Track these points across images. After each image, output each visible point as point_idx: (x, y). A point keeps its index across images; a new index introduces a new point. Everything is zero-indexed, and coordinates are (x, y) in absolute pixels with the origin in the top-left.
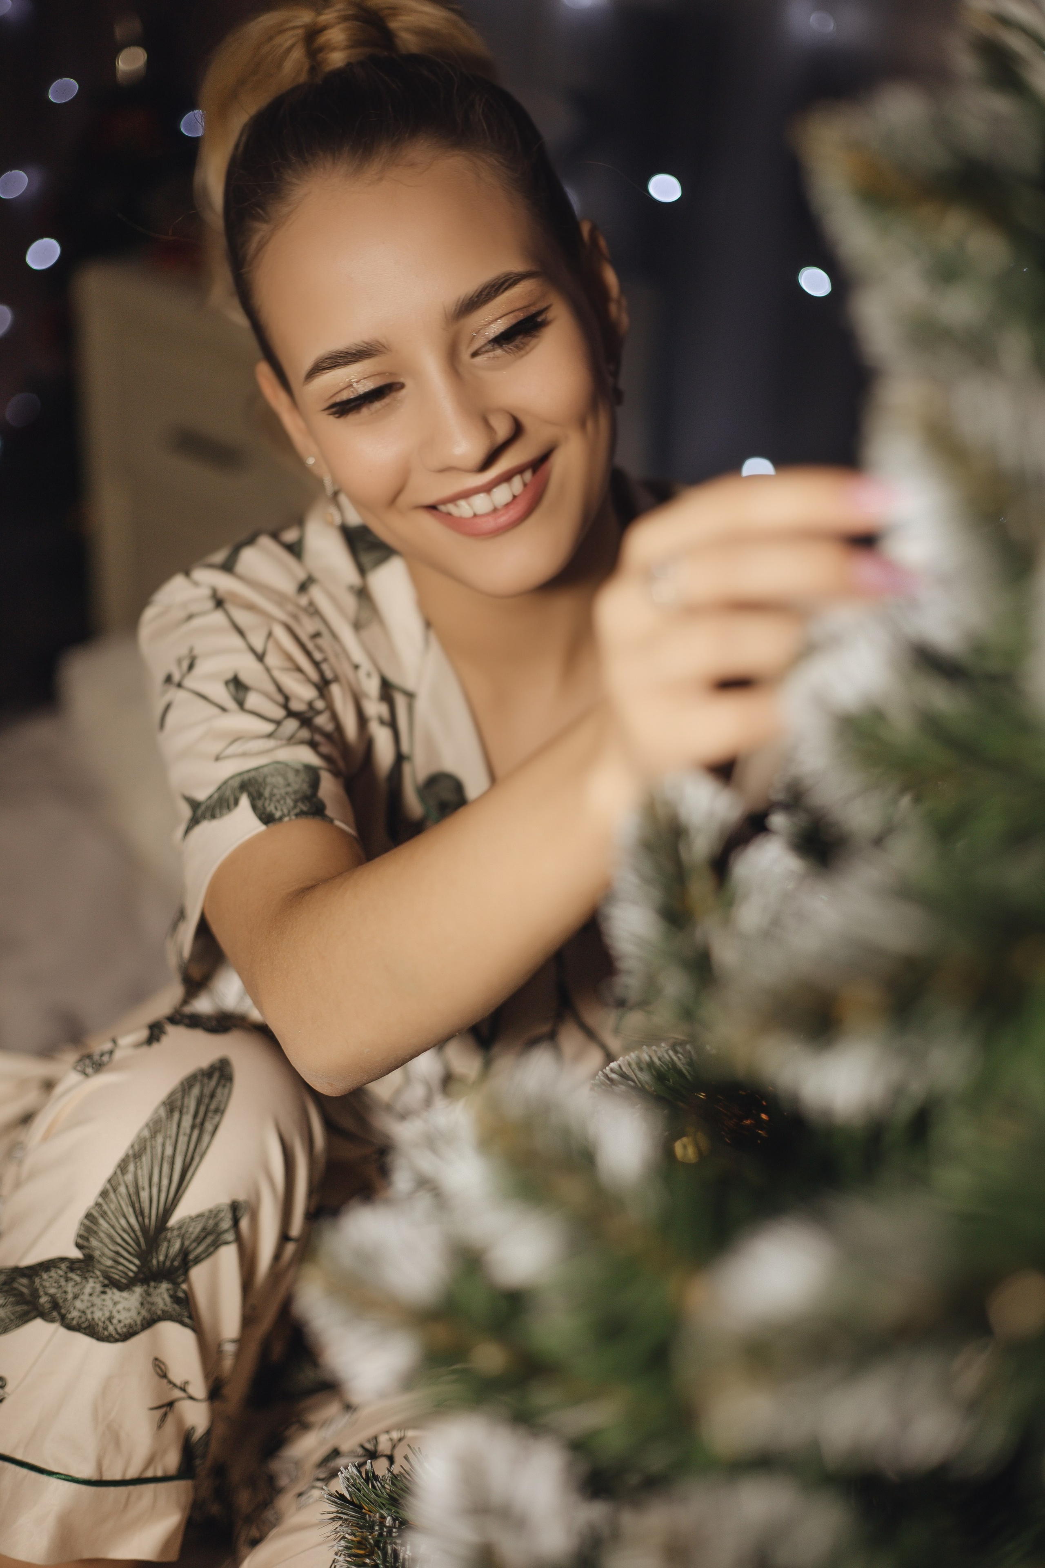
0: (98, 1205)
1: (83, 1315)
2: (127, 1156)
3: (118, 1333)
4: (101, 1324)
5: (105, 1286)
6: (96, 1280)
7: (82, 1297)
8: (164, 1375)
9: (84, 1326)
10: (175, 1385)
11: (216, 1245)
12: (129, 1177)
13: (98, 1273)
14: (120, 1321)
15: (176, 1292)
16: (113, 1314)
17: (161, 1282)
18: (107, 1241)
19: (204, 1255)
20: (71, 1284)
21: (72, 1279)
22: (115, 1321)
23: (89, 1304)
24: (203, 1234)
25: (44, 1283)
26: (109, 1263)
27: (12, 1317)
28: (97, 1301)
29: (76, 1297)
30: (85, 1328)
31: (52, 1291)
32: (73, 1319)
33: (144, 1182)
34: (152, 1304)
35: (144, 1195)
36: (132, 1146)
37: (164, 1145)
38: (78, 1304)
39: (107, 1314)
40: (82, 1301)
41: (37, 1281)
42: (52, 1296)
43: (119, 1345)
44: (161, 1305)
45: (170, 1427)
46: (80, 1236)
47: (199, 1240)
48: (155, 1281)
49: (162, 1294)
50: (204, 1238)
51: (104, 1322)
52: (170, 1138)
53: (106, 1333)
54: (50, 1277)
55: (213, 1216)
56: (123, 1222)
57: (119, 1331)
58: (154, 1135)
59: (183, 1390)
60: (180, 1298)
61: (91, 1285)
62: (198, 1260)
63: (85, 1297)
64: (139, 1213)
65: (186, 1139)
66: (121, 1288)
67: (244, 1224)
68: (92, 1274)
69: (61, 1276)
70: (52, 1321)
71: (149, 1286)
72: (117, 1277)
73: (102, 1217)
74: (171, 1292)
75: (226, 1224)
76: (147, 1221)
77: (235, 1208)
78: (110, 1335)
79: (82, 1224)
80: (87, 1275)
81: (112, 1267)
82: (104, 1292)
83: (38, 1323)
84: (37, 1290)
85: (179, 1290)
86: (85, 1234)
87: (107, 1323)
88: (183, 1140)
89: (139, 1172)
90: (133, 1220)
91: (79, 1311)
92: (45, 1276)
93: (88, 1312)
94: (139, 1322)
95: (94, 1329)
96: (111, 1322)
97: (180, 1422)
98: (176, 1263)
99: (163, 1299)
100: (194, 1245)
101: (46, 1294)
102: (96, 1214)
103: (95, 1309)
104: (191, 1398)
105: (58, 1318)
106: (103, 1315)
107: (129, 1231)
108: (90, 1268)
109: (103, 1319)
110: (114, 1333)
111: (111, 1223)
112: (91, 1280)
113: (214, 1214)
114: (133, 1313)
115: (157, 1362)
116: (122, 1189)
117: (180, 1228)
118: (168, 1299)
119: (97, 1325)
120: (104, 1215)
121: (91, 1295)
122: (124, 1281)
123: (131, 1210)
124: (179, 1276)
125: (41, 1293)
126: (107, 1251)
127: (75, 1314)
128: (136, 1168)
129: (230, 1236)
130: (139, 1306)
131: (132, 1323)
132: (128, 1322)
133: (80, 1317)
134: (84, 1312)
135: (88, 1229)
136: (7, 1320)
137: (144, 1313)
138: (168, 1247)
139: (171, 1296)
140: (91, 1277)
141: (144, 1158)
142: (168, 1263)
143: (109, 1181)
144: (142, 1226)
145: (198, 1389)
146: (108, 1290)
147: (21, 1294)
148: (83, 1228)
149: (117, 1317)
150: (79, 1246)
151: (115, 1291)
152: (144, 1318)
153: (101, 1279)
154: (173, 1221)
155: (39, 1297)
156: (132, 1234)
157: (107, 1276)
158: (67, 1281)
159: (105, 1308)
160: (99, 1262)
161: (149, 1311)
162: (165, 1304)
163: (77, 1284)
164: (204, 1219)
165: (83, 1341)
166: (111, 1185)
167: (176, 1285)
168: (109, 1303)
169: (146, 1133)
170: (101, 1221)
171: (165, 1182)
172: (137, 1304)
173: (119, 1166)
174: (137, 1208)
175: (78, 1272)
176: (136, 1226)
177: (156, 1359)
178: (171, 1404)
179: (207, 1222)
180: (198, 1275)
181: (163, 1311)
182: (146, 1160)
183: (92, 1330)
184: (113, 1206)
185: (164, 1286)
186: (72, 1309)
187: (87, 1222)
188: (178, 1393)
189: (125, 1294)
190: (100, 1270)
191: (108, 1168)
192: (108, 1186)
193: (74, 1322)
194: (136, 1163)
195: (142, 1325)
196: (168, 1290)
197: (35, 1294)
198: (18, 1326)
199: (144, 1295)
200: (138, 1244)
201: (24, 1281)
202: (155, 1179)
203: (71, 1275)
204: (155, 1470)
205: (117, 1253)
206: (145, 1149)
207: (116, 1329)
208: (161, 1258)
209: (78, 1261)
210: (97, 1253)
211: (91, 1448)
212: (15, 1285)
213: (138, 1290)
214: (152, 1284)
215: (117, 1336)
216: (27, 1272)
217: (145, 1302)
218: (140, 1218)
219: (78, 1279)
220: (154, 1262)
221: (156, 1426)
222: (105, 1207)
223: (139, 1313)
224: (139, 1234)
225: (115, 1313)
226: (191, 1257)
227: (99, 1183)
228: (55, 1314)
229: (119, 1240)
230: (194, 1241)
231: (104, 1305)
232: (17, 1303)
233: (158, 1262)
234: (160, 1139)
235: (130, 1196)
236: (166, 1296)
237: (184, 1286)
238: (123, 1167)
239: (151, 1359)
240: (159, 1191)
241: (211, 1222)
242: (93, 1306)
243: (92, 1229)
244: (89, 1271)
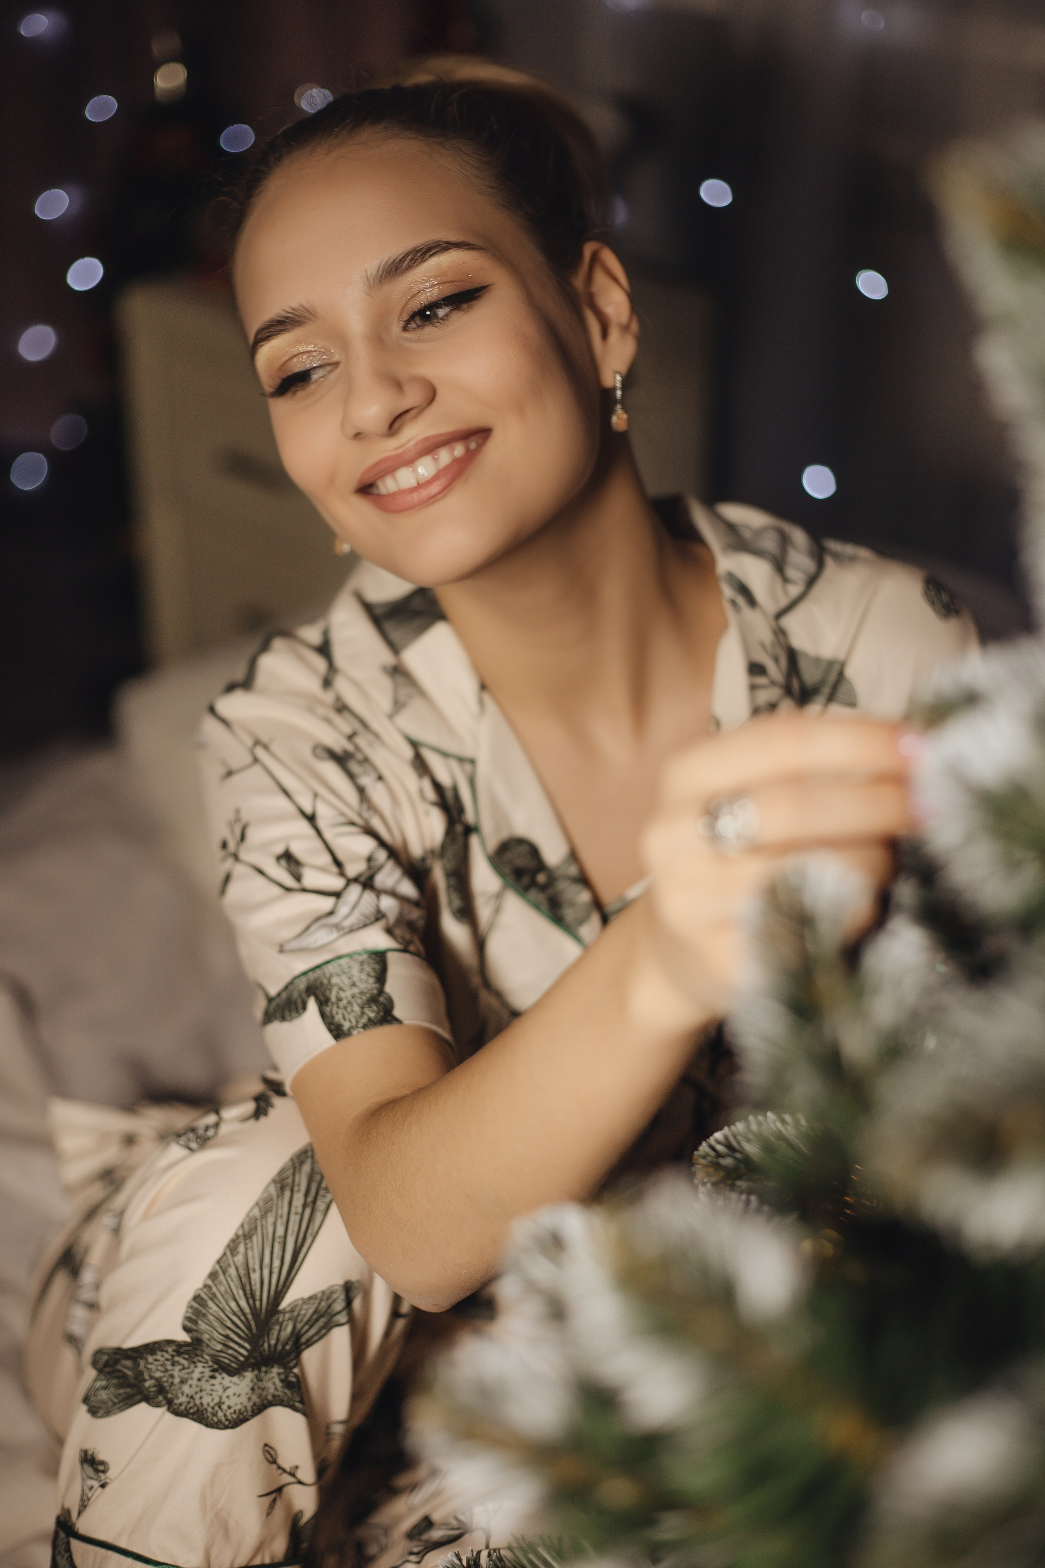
0: (206, 1286)
1: (192, 1401)
2: (237, 1236)
3: (227, 1420)
4: (210, 1409)
5: (214, 1370)
6: (205, 1365)
7: (190, 1382)
8: (274, 1461)
9: (191, 1411)
10: (284, 1471)
11: (328, 1327)
12: (239, 1259)
13: (208, 1358)
14: (229, 1407)
15: (287, 1377)
16: (222, 1401)
17: (272, 1367)
18: (216, 1324)
19: (315, 1338)
20: (178, 1368)
21: (179, 1363)
22: (224, 1407)
23: (198, 1389)
24: (315, 1317)
25: (150, 1366)
26: (219, 1347)
27: (116, 1400)
28: (206, 1386)
29: (183, 1382)
30: (193, 1414)
31: (158, 1374)
32: (181, 1404)
33: (254, 1263)
34: (263, 1389)
35: (255, 1277)
36: (242, 1226)
37: (275, 1224)
38: (186, 1389)
39: (217, 1400)
40: (191, 1386)
41: (142, 1363)
42: (157, 1379)
43: (229, 1431)
44: (272, 1390)
45: (279, 1513)
46: (188, 1319)
47: (311, 1323)
48: (266, 1366)
49: (273, 1379)
50: (317, 1320)
51: (213, 1408)
52: (281, 1217)
53: (215, 1419)
54: (156, 1360)
55: (325, 1298)
56: (233, 1305)
57: (229, 1417)
58: (264, 1215)
59: (293, 1475)
60: (291, 1382)
61: (199, 1370)
62: (309, 1343)
63: (194, 1382)
64: (250, 1296)
65: (298, 1218)
66: (231, 1373)
67: (357, 1304)
68: (201, 1359)
69: (167, 1360)
70: (158, 1405)
71: (260, 1371)
72: (227, 1361)
73: (211, 1299)
74: (283, 1377)
75: (339, 1305)
76: (258, 1303)
77: (348, 1288)
78: (220, 1421)
79: (191, 1307)
80: (195, 1360)
81: (221, 1351)
82: (213, 1377)
83: (143, 1408)
84: (141, 1373)
85: (292, 1375)
86: (194, 1317)
87: (216, 1408)
88: (295, 1219)
89: (250, 1253)
90: (243, 1303)
91: (187, 1396)
92: (150, 1359)
93: (197, 1397)
94: (249, 1409)
95: (203, 1414)
96: (220, 1407)
97: (289, 1506)
98: (288, 1347)
99: (274, 1384)
100: (306, 1327)
101: (152, 1378)
102: (204, 1296)
103: (203, 1394)
104: (300, 1482)
105: (164, 1402)
106: (213, 1400)
107: (240, 1313)
108: (199, 1352)
109: (212, 1404)
110: (223, 1419)
111: (221, 1306)
112: (200, 1365)
113: (327, 1296)
114: (244, 1399)
115: (267, 1448)
116: (232, 1271)
117: (292, 1311)
118: (279, 1384)
119: (206, 1410)
120: (213, 1297)
121: (199, 1380)
122: (233, 1365)
123: (241, 1292)
124: (291, 1361)
125: (146, 1376)
126: (216, 1335)
127: (183, 1399)
128: (246, 1249)
129: (343, 1318)
130: (250, 1392)
131: (243, 1409)
132: (238, 1408)
133: (189, 1402)
134: (192, 1397)
135: (196, 1312)
136: (110, 1404)
137: (254, 1398)
138: (280, 1331)
139: (282, 1381)
140: (201, 1362)
141: (254, 1238)
142: (279, 1347)
143: (218, 1262)
144: (253, 1309)
145: (307, 1473)
146: (217, 1374)
147: (125, 1376)
148: (190, 1310)
149: (228, 1402)
150: (186, 1329)
151: (224, 1375)
152: (255, 1404)
153: (210, 1363)
154: (285, 1304)
155: (145, 1380)
156: (243, 1318)
157: (216, 1361)
158: (173, 1365)
159: (214, 1393)
160: (208, 1346)
161: (260, 1396)
162: (276, 1389)
163: (184, 1368)
164: (317, 1301)
165: (191, 1427)
166: (221, 1267)
167: (288, 1369)
168: (218, 1388)
169: (256, 1213)
170: (210, 1304)
171: (277, 1263)
172: (248, 1390)
173: (228, 1246)
174: (248, 1292)
175: (186, 1356)
176: (247, 1310)
177: (266, 1445)
178: (279, 1490)
179: (319, 1303)
180: (310, 1357)
181: (274, 1396)
182: (256, 1240)
183: (199, 1416)
184: (222, 1289)
185: (276, 1370)
186: (180, 1395)
187: (195, 1305)
188: (287, 1479)
189: (235, 1379)
190: (208, 1355)
191: (217, 1249)
192: (217, 1267)
193: (182, 1408)
194: (246, 1244)
195: (253, 1411)
196: (279, 1374)
197: (140, 1377)
198: (121, 1409)
199: (255, 1380)
200: (249, 1328)
201: (128, 1363)
202: (267, 1260)
203: (177, 1359)
204: (263, 1558)
205: (227, 1337)
206: (256, 1228)
207: (225, 1415)
208: (273, 1342)
209: (186, 1344)
210: (205, 1337)
211: (199, 1536)
212: (119, 1367)
213: (249, 1375)
214: (264, 1369)
215: (227, 1423)
216: (130, 1353)
217: (256, 1387)
218: (251, 1301)
219: (185, 1363)
220: (266, 1346)
221: (265, 1514)
222: (214, 1289)
223: (249, 1399)
224: (250, 1317)
225: (224, 1399)
226: (303, 1340)
227: (208, 1264)
228: (160, 1398)
229: (229, 1324)
230: (306, 1324)
231: (212, 1390)
232: (121, 1386)
233: (269, 1346)
234: (271, 1219)
235: (240, 1278)
236: (277, 1381)
237: (296, 1370)
238: (232, 1247)
239: (262, 1445)
240: (271, 1273)
241: (323, 1304)
242: (201, 1391)
243: (200, 1312)
244: (197, 1355)
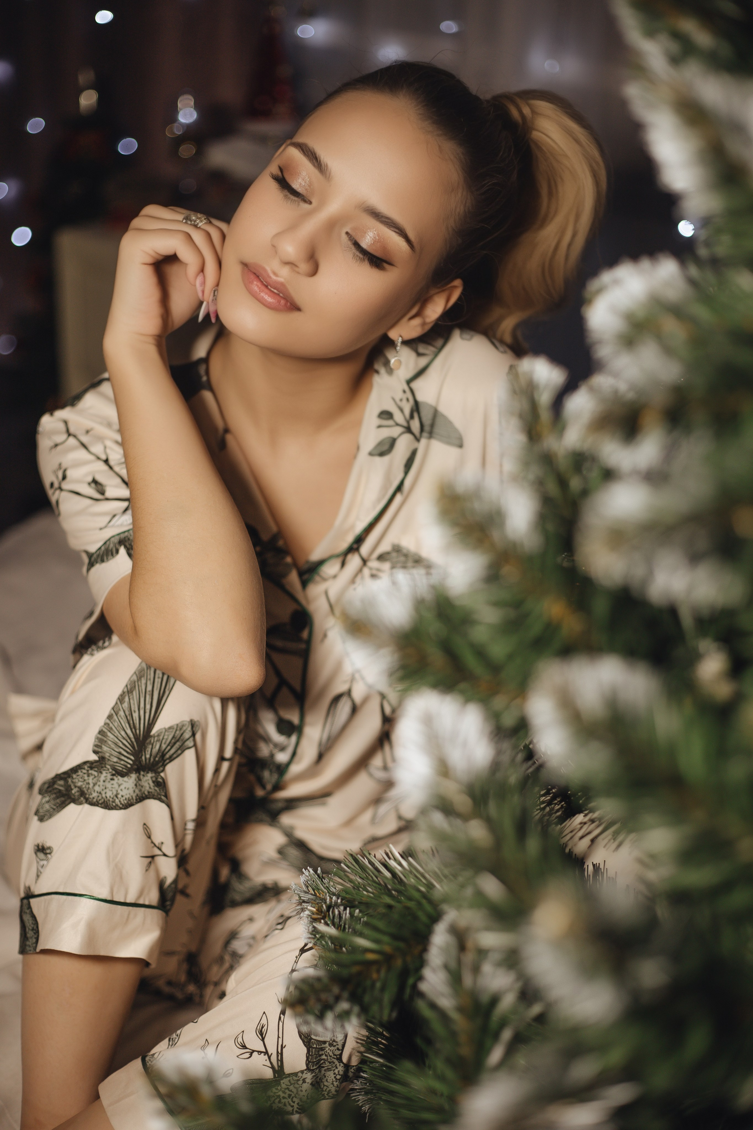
0: (106, 724)
1: (100, 795)
2: (124, 692)
3: (121, 804)
4: (111, 800)
5: (113, 775)
6: (108, 772)
7: (98, 783)
8: (149, 837)
9: (100, 802)
10: (155, 845)
11: (182, 749)
12: (126, 705)
13: (109, 767)
14: (122, 796)
15: (156, 779)
16: (118, 792)
17: (148, 773)
18: (113, 746)
19: (175, 756)
20: (91, 777)
21: (92, 775)
22: (119, 796)
23: (104, 788)
24: (173, 741)
25: (74, 781)
26: (115, 760)
27: (55, 807)
28: (109, 785)
29: (94, 785)
30: (101, 804)
31: (79, 784)
32: (94, 798)
33: (134, 707)
34: (142, 787)
35: (136, 715)
36: (127, 686)
37: (146, 684)
38: (97, 788)
39: (115, 793)
40: (99, 786)
41: (70, 780)
42: (80, 788)
43: (122, 811)
44: (147, 788)
45: (152, 872)
46: (96, 746)
47: (172, 745)
48: (144, 771)
49: (148, 780)
50: (175, 743)
51: (113, 798)
52: (150, 679)
53: (114, 804)
54: (78, 776)
55: (178, 729)
56: (123, 733)
57: (123, 802)
58: (139, 678)
59: (160, 849)
60: (159, 782)
61: (105, 775)
62: (170, 760)
63: (101, 783)
64: (133, 727)
65: (160, 680)
66: (123, 775)
67: (198, 736)
68: (105, 768)
69: (84, 773)
70: (81, 803)
71: (140, 774)
72: (121, 769)
73: (110, 731)
74: (154, 779)
75: (187, 734)
76: (138, 731)
77: (193, 724)
78: (117, 805)
79: (97, 738)
80: (101, 769)
81: (117, 762)
82: (112, 779)
83: (72, 808)
84: (70, 786)
85: (159, 777)
86: (99, 744)
87: (115, 798)
88: (158, 681)
89: (131, 701)
90: (129, 731)
91: (97, 792)
92: (74, 776)
93: (103, 793)
94: (134, 798)
95: (107, 803)
96: (117, 797)
97: (157, 872)
98: (157, 759)
99: (149, 784)
100: (168, 748)
101: (76, 787)
102: (104, 730)
103: (107, 790)
104: (165, 855)
105: (84, 801)
106: (113, 794)
107: (127, 738)
108: (103, 765)
109: (112, 796)
110: (119, 804)
111: (116, 735)
112: (104, 772)
113: (180, 727)
114: (131, 791)
115: (145, 826)
116: (122, 713)
117: (158, 736)
118: (152, 784)
119: (109, 800)
120: (110, 730)
121: (104, 781)
122: (124, 770)
123: (127, 725)
124: (159, 768)
125: (73, 787)
126: (113, 752)
127: (95, 795)
128: (129, 699)
129: (190, 743)
130: (135, 787)
131: (131, 798)
132: (127, 797)
133: (98, 796)
134: (100, 793)
135: (101, 741)
136: (52, 810)
137: (137, 791)
138: (152, 749)
139: (153, 782)
140: (104, 770)
141: (134, 693)
142: (152, 760)
143: (113, 708)
144: (135, 735)
145: (169, 848)
146: (115, 777)
147: (60, 791)
148: (96, 740)
149: (121, 793)
150: (95, 752)
151: (119, 777)
152: (137, 795)
153: (111, 770)
154: (154, 731)
155: (72, 789)
156: (129, 741)
157: (114, 769)
158: (88, 776)
159: (113, 790)
160: (109, 760)
161: (140, 790)
162: (150, 788)
163: (95, 777)
164: (174, 731)
165: (100, 812)
166: (114, 711)
167: (158, 773)
168: (116, 786)
169: (135, 678)
170: (109, 734)
171: (148, 707)
172: (133, 785)
173: (119, 699)
174: (132, 725)
175: (96, 769)
176: (131, 736)
177: (145, 824)
178: (153, 857)
179: (175, 733)
180: (171, 771)
181: (149, 792)
182: (135, 693)
183: (105, 804)
184: (116, 724)
185: (150, 775)
186: (93, 792)
187: (100, 736)
188: (157, 852)
189: (126, 779)
190: (110, 765)
191: (112, 700)
192: (112, 712)
193: (95, 800)
194: (129, 697)
195: (136, 800)
196: (152, 778)
197: (69, 789)
198: (58, 812)
199: (137, 779)
200: (133, 747)
201: (61, 782)
202: (142, 705)
203: (90, 772)
204: (144, 900)
205: (120, 753)
206: (135, 686)
207: (120, 801)
208: (148, 756)
209: (96, 762)
210: (107, 755)
211: (107, 878)
212: (56, 786)
213: (134, 776)
214: (142, 773)
215: (121, 806)
216: (62, 776)
217: (138, 784)
218: (133, 730)
219: (96, 774)
220: (143, 758)
221: (145, 870)
222: (111, 725)
223: (134, 791)
224: (133, 740)
225: (119, 791)
226: (166, 756)
227: (107, 710)
228: (82, 799)
229: (121, 745)
230: (168, 745)
231: (112, 788)
232: (57, 798)
233: (146, 758)
234: (143, 681)
235: (126, 717)
236: (151, 782)
237: (162, 774)
238: (121, 699)
239: (142, 824)
240: (145, 713)
241: (178, 732)
242: (106, 788)
243: (103, 740)
244: (102, 767)
